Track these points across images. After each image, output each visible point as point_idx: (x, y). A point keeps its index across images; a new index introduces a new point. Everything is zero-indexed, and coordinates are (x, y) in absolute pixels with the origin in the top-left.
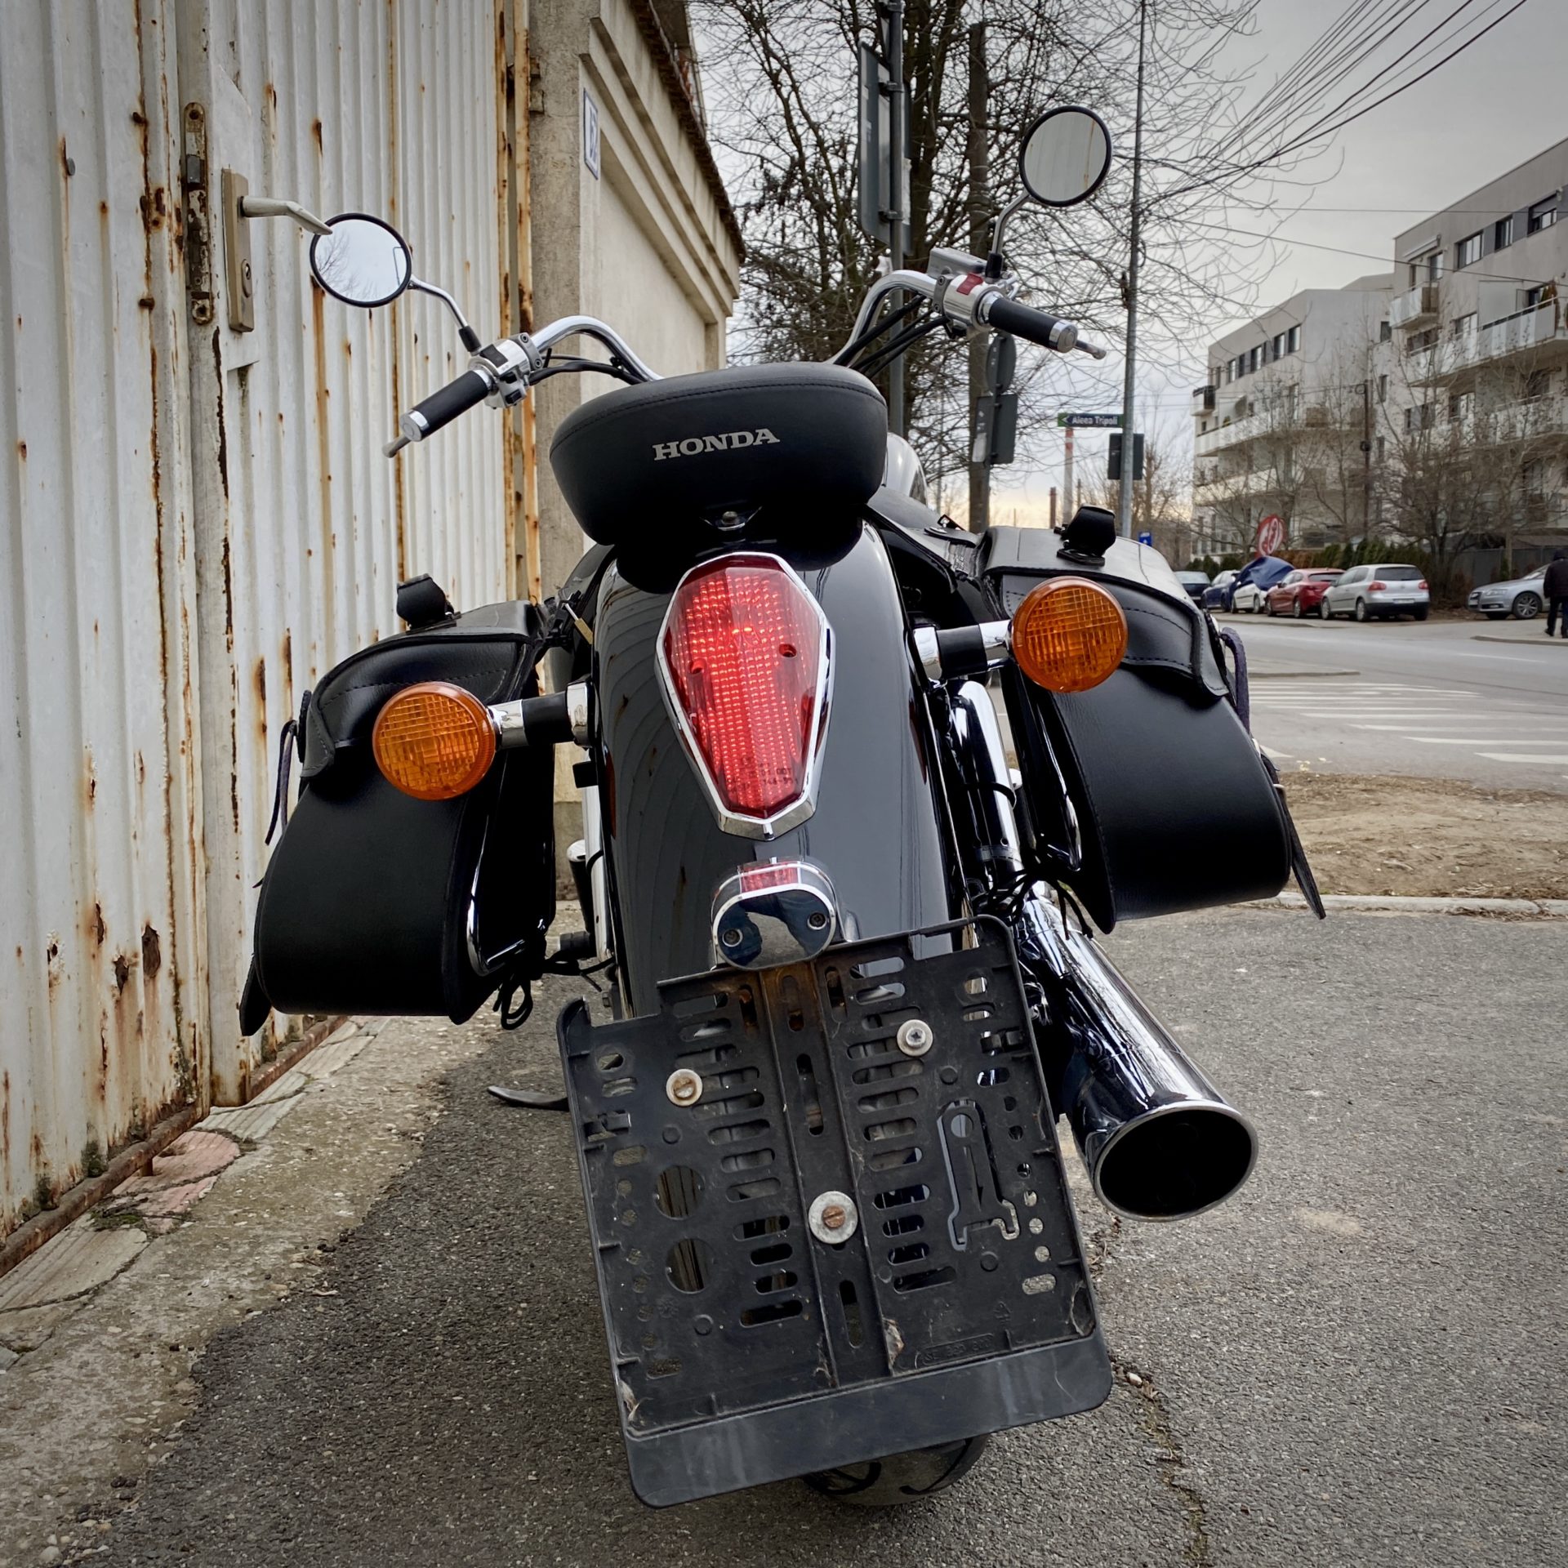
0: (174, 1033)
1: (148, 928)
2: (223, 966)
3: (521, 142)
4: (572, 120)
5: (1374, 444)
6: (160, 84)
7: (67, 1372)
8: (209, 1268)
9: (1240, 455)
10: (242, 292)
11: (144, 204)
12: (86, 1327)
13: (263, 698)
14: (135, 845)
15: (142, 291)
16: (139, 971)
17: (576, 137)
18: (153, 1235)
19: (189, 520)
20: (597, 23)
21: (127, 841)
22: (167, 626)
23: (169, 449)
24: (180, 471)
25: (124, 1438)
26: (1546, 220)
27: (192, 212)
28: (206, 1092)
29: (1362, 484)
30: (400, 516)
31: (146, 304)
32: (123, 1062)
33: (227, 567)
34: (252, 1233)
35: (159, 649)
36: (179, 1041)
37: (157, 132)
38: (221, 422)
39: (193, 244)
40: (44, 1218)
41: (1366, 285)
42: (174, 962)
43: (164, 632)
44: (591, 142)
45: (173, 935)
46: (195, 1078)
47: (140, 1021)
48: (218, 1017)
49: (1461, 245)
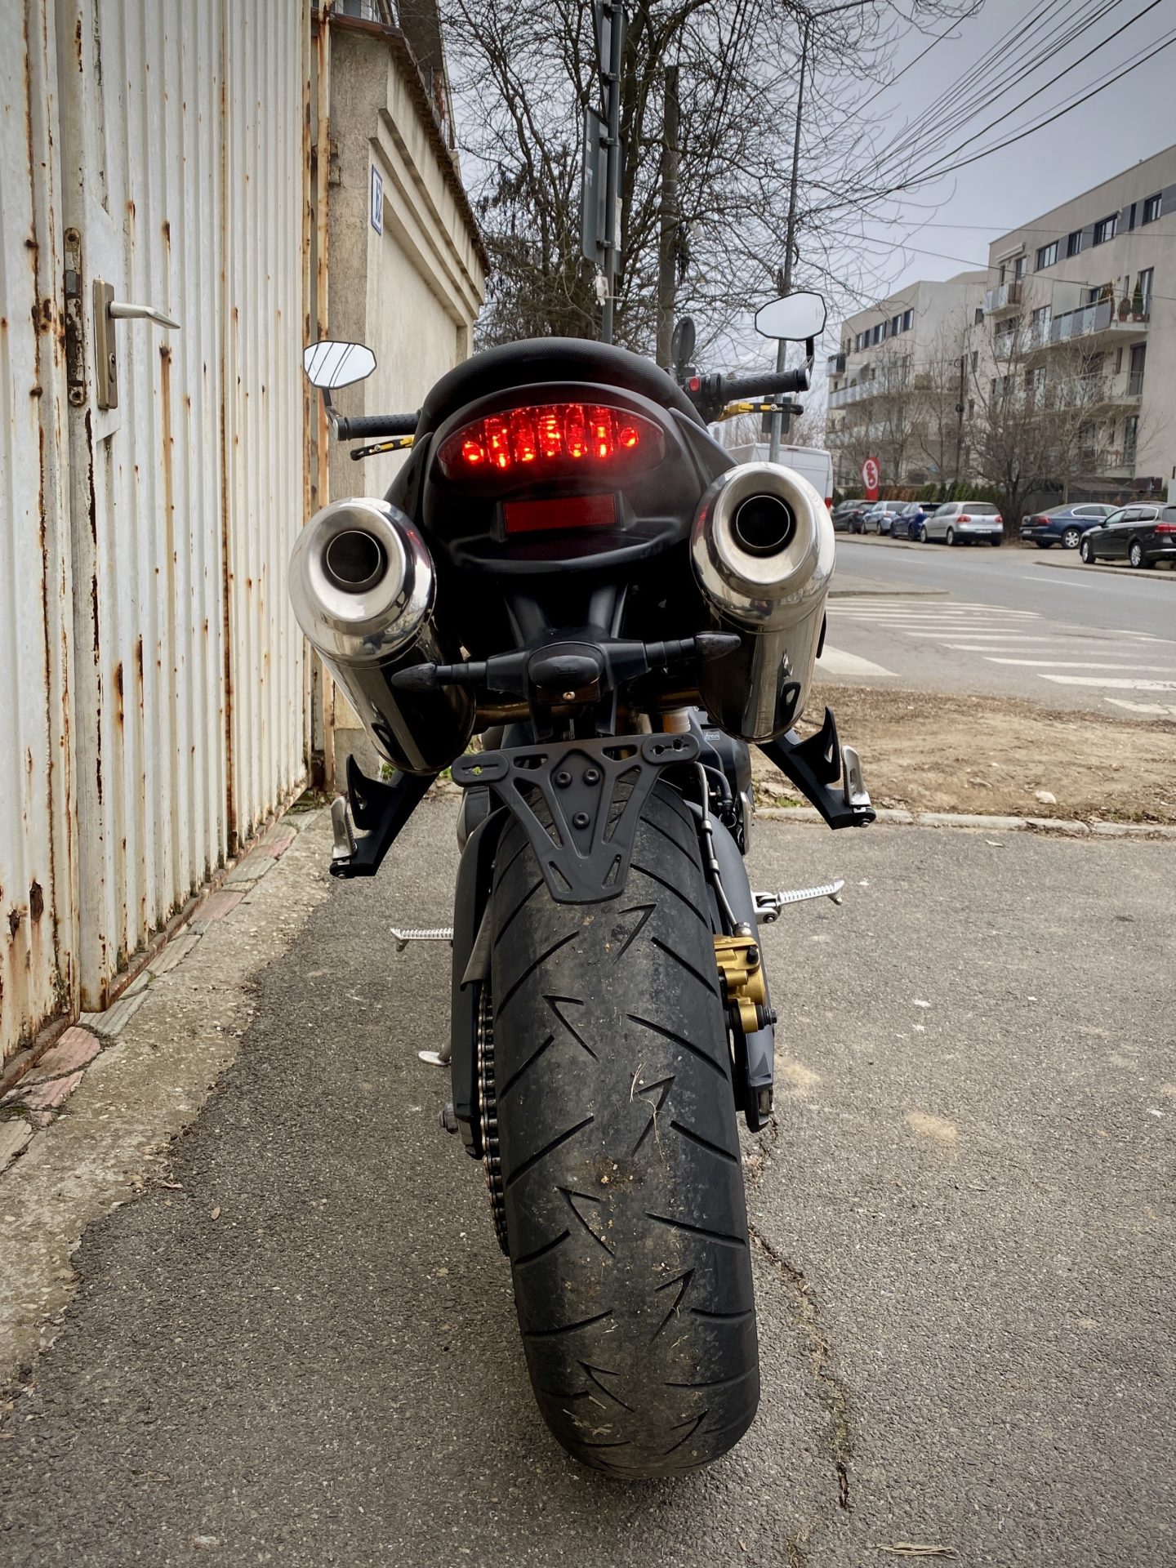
0: (53, 961)
1: (34, 883)
2: (89, 906)
3: (322, 208)
4: (363, 191)
5: (967, 406)
6: (48, 214)
8: (81, 1160)
9: (862, 410)
10: (109, 379)
11: (35, 312)
13: (121, 693)
14: (25, 824)
15: (32, 383)
16: (28, 920)
17: (365, 205)
18: (37, 1127)
19: (68, 562)
20: (384, 113)
21: (20, 820)
22: (50, 646)
23: (53, 507)
24: (62, 526)
25: (20, 1322)
26: (1108, 235)
27: (70, 316)
28: (77, 1003)
29: (955, 438)
30: (225, 525)
31: (36, 393)
32: (15, 992)
33: (95, 598)
34: (113, 1126)
35: (44, 665)
36: (57, 966)
37: (45, 254)
38: (91, 484)
39: (71, 342)
41: (966, 279)
42: (54, 906)
43: (48, 651)
44: (376, 208)
45: (53, 885)
46: (69, 994)
47: (28, 959)
48: (85, 944)
49: (1041, 252)
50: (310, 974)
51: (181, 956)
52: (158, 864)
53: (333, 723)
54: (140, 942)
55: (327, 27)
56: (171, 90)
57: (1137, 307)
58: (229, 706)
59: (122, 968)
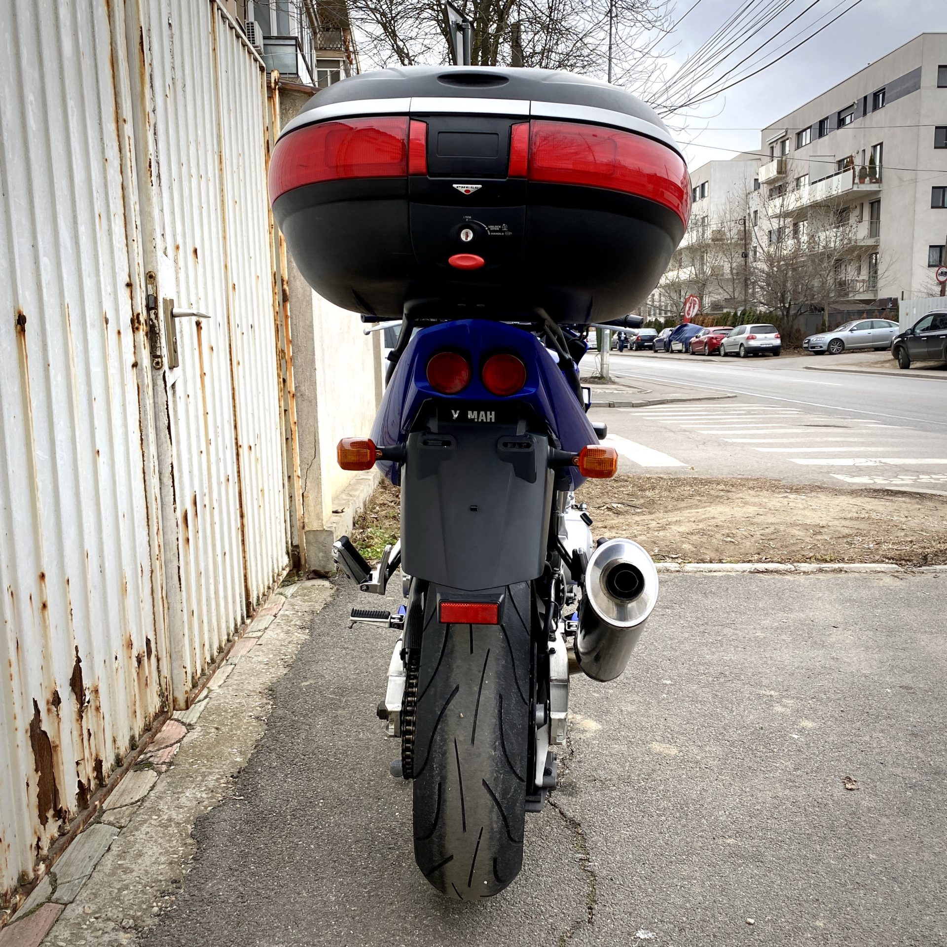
0: (158, 682)
2: (177, 650)
5: (751, 254)
6: (136, 267)
7: (141, 836)
8: (187, 788)
10: (173, 350)
11: (132, 321)
12: (143, 817)
13: (187, 525)
14: (142, 605)
15: (133, 360)
16: (146, 658)
18: (159, 773)
19: (156, 457)
21: (139, 603)
22: (149, 505)
23: (146, 427)
24: (152, 437)
25: (171, 863)
26: (848, 120)
27: (151, 320)
28: (171, 706)
29: (744, 277)
30: (235, 416)
31: (135, 365)
32: (141, 699)
33: (173, 476)
34: (202, 771)
35: (146, 516)
36: (160, 684)
37: (136, 288)
38: (168, 412)
39: (153, 335)
40: (119, 770)
42: (157, 651)
43: (147, 508)
45: (156, 639)
46: (167, 700)
47: (146, 680)
48: (175, 672)
49: (799, 135)
50: (303, 684)
51: (225, 678)
52: (210, 623)
53: (303, 527)
54: (203, 670)
55: (277, 92)
56: (194, 171)
57: (870, 172)
58: (243, 525)
59: (194, 686)
